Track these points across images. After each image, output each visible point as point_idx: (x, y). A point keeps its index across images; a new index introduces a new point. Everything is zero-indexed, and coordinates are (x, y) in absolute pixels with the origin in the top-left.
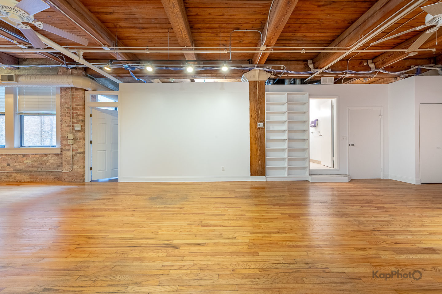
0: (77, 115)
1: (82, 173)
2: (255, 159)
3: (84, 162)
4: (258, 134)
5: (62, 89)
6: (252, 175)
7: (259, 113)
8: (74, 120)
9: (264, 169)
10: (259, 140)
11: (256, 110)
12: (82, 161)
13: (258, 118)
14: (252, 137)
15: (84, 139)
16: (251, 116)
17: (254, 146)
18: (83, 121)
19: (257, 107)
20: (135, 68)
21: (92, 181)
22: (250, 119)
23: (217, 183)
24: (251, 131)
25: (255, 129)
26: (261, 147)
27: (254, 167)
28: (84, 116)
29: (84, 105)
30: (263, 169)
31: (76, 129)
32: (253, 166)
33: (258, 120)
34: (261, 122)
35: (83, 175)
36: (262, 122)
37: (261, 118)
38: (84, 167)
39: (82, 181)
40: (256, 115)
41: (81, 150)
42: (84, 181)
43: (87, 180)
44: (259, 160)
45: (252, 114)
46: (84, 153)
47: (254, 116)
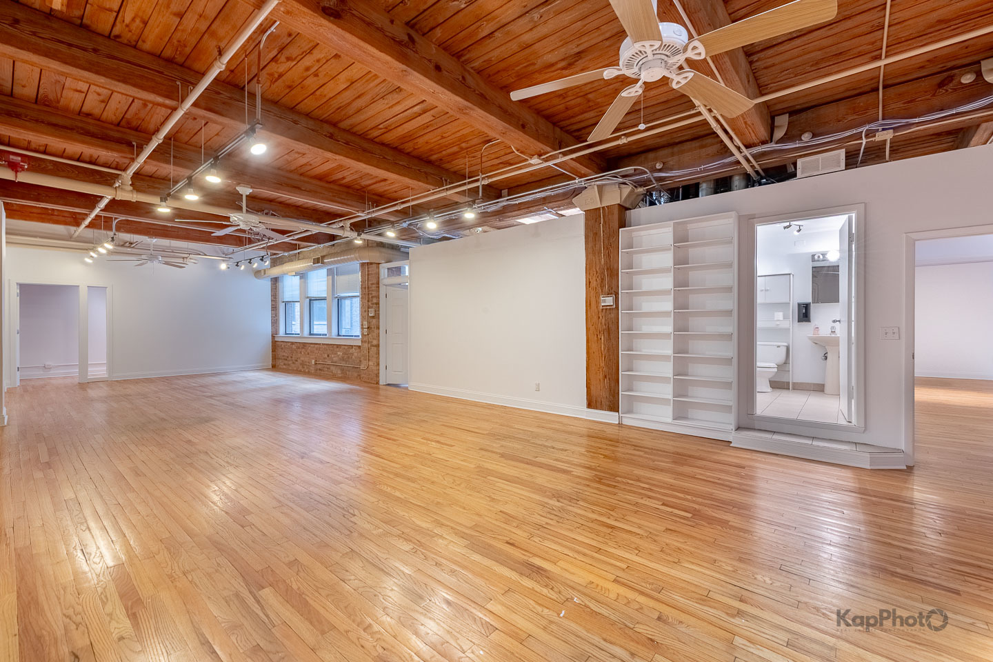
0: (372, 297)
1: (376, 372)
2: (596, 373)
3: (378, 358)
4: (603, 320)
5: (363, 265)
6: (590, 406)
7: (604, 275)
8: (370, 304)
9: (616, 397)
10: (605, 333)
11: (598, 270)
12: (375, 356)
13: (602, 286)
14: (590, 326)
15: (378, 328)
16: (589, 283)
17: (594, 346)
18: (378, 304)
19: (600, 262)
20: (417, 224)
21: (389, 385)
22: (586, 289)
23: (521, 412)
24: (589, 315)
25: (596, 311)
26: (608, 350)
27: (593, 392)
28: (378, 297)
29: (378, 283)
30: (614, 397)
31: (370, 315)
32: (592, 388)
33: (602, 290)
34: (609, 294)
35: (377, 375)
36: (612, 294)
37: (609, 287)
38: (378, 364)
39: (375, 382)
40: (599, 281)
41: (375, 342)
42: (378, 383)
43: (382, 382)
44: (606, 377)
45: (591, 280)
46: (378, 346)
47: (595, 282)
